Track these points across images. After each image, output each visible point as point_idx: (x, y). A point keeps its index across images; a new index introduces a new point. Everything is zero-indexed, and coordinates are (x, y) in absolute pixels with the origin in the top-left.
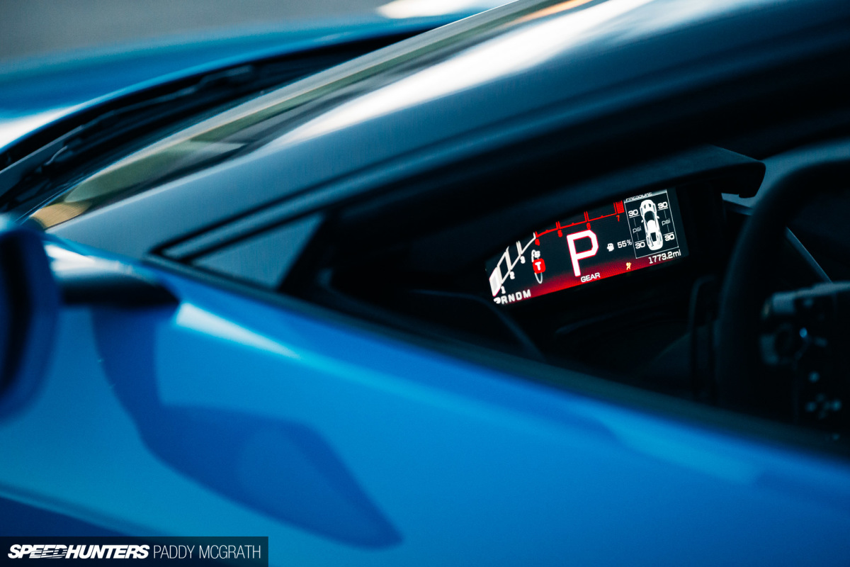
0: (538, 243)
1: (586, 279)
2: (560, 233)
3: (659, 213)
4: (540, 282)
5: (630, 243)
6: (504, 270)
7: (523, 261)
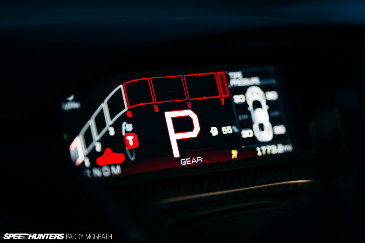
0: (130, 115)
1: (186, 162)
2: (157, 109)
3: (268, 103)
4: (133, 159)
5: (236, 130)
6: (88, 139)
7: (112, 132)
